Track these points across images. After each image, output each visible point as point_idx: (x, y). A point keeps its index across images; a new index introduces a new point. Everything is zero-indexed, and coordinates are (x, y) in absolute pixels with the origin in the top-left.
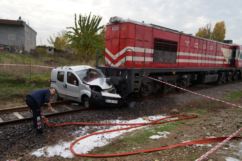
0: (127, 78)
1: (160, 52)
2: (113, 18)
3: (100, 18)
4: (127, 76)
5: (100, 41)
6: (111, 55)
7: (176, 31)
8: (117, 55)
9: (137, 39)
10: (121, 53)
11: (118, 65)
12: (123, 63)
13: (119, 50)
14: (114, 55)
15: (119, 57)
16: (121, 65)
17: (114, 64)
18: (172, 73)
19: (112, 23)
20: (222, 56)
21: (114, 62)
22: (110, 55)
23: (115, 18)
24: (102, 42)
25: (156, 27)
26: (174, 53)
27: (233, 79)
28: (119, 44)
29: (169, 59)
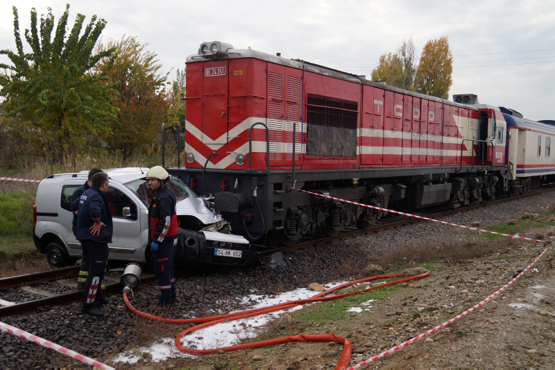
1: (320, 129)
3: (99, 23)
4: (255, 191)
6: (206, 140)
7: (351, 75)
11: (224, 164)
14: (214, 140)
17: (215, 163)
18: (352, 180)
20: (457, 135)
21: (215, 156)
25: (310, 68)
29: (339, 146)
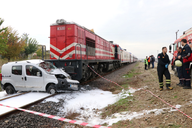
0: (78, 67)
2: (60, 21)
5: (3, 41)
8: (64, 50)
9: (78, 37)
10: (68, 47)
12: (71, 55)
13: (66, 46)
14: (61, 50)
15: (66, 51)
16: (69, 57)
19: (59, 24)
22: (56, 50)
23: (61, 20)
24: (5, 43)
26: (94, 49)
27: (117, 68)
28: (65, 40)
